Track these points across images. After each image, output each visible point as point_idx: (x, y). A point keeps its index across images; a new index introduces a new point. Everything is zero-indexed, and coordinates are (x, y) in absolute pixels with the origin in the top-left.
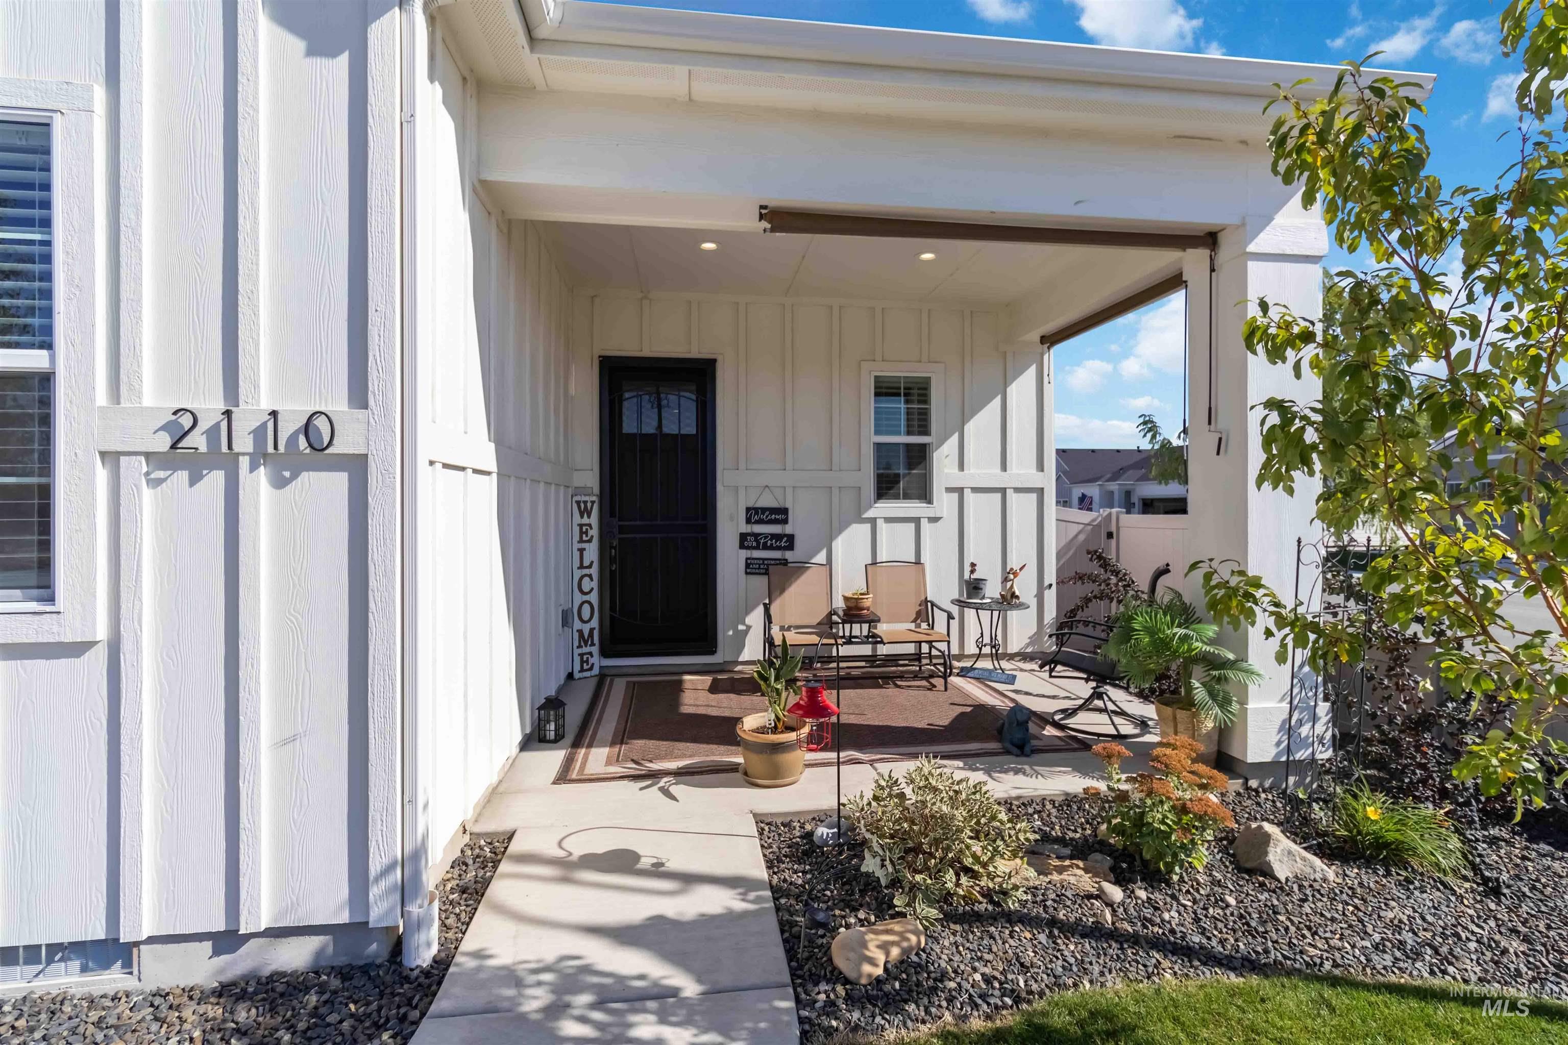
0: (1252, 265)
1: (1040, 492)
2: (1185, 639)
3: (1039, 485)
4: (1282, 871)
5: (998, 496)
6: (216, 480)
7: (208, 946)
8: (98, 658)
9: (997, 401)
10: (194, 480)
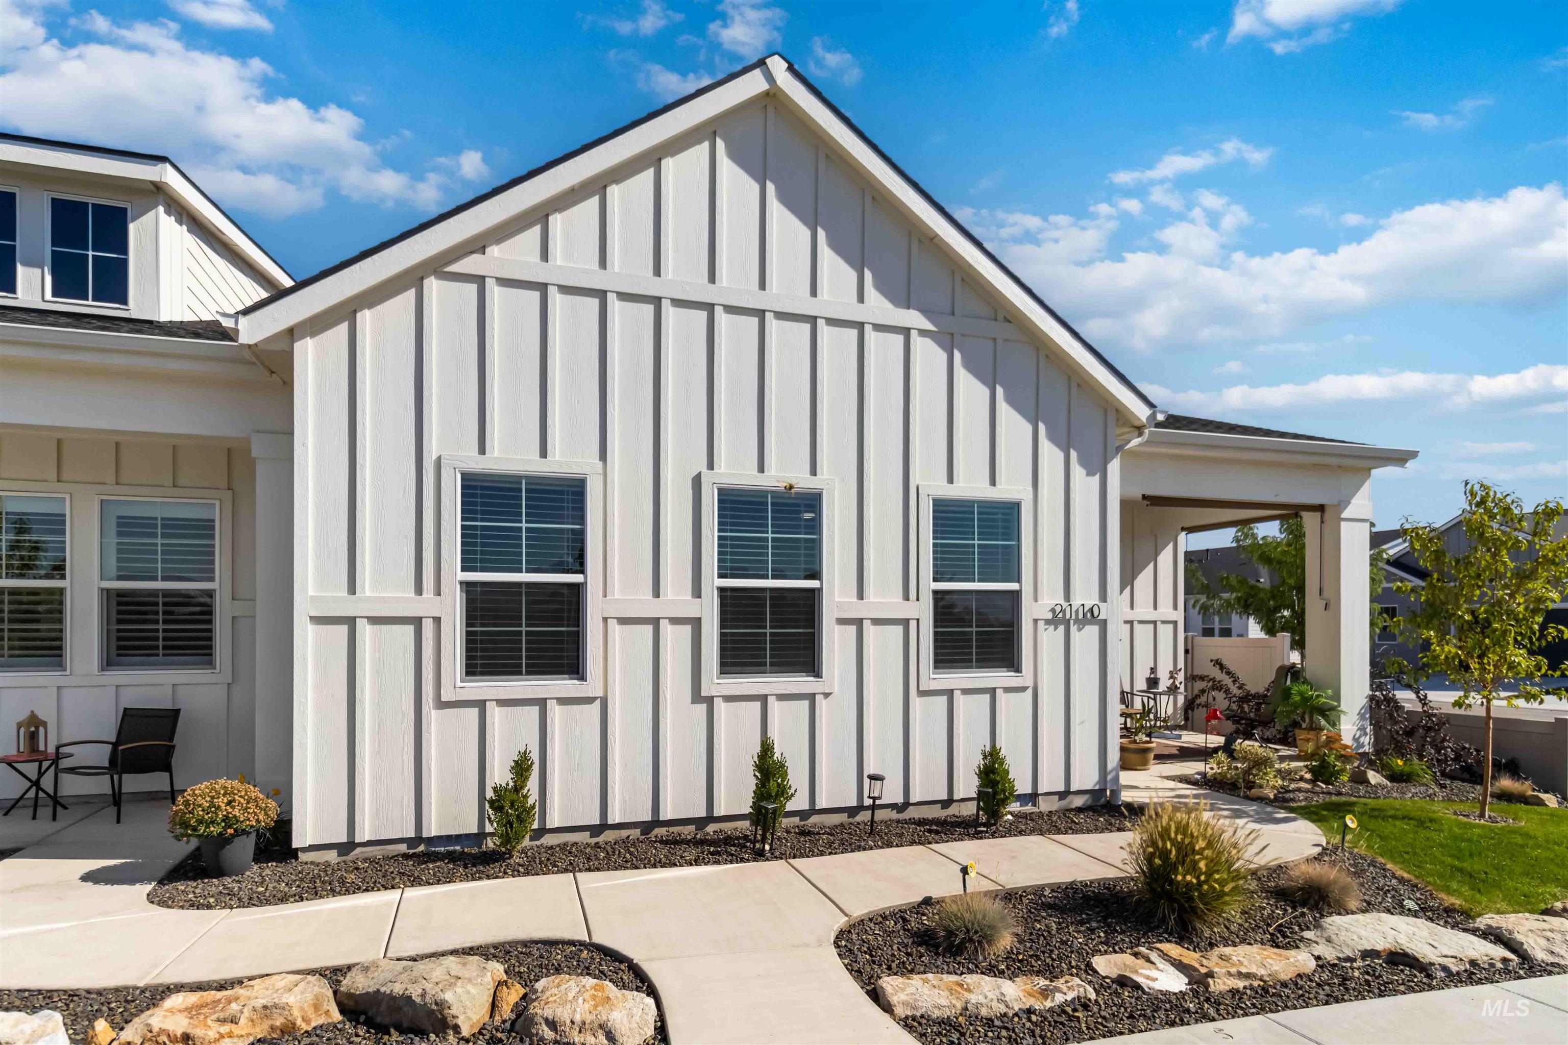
0: (1343, 524)
1: (1175, 623)
2: (1318, 696)
3: (1175, 619)
4: (1373, 782)
5: (1152, 626)
6: (1062, 628)
7: (1057, 797)
8: (1029, 692)
9: (1152, 565)
10: (1056, 629)
